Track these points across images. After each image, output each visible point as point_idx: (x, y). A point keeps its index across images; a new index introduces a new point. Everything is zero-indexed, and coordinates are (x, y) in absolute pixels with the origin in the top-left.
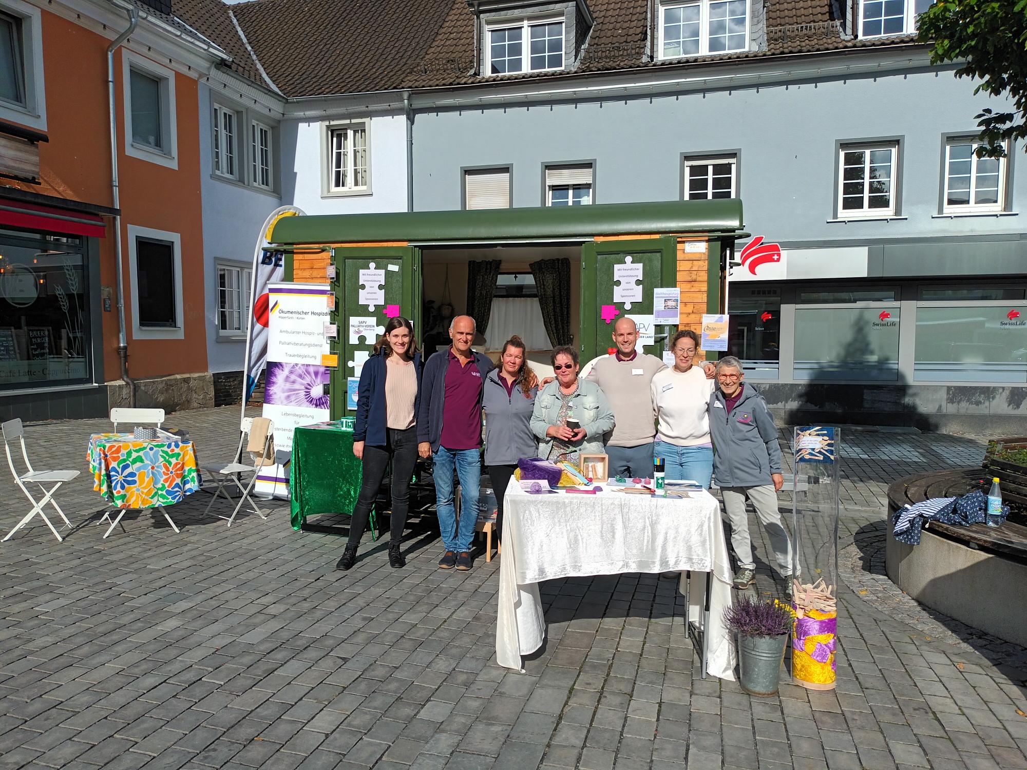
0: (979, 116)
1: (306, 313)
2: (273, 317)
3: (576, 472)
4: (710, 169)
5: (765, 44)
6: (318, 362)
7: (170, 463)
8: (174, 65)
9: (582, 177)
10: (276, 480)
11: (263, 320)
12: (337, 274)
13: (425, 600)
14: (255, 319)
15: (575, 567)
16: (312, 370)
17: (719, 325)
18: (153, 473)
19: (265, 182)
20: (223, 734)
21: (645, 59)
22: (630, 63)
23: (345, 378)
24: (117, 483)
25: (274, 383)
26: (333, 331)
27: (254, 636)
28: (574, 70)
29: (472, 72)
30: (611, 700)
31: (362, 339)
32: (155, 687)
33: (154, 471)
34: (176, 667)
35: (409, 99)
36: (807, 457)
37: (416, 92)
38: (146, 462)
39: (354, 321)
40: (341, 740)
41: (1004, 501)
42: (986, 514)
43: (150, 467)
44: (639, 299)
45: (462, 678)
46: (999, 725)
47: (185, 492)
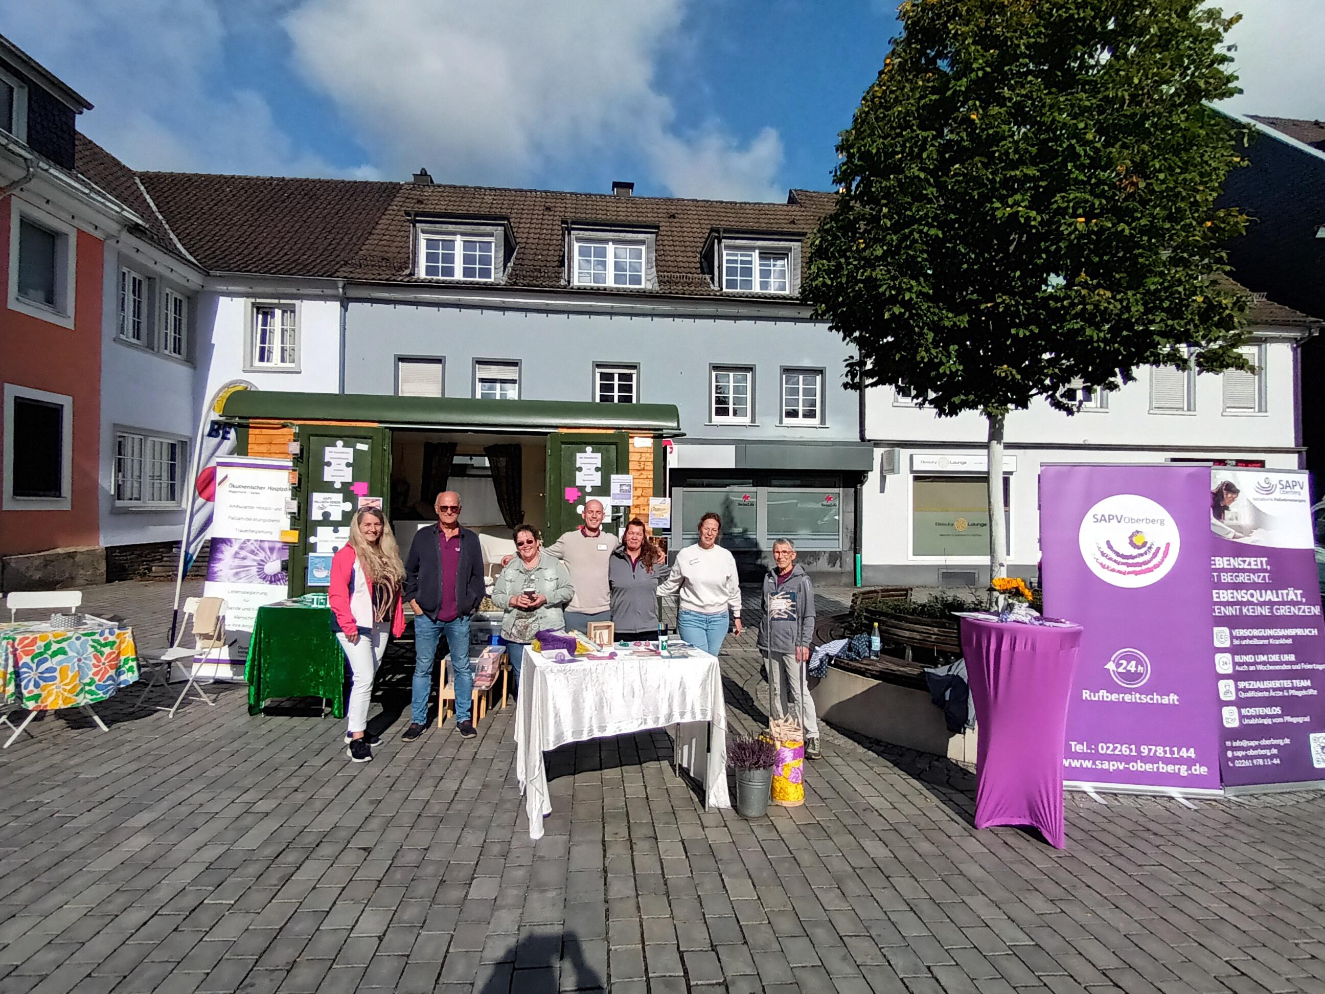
0: (846, 360)
1: (261, 488)
2: (221, 492)
3: (587, 639)
4: (616, 376)
5: (657, 284)
6: (276, 537)
7: (102, 653)
8: (76, 222)
9: (509, 373)
10: (218, 662)
11: (207, 493)
12: (302, 450)
13: (428, 774)
14: (197, 493)
15: (602, 728)
16: (266, 545)
17: (662, 507)
18: (79, 666)
19: (177, 350)
20: (256, 963)
21: (563, 282)
22: (551, 284)
23: (306, 553)
24: (29, 681)
25: (220, 560)
26: (294, 506)
27: (251, 841)
28: (503, 283)
29: (407, 272)
30: (642, 846)
31: (326, 515)
32: (145, 923)
33: (81, 663)
34: (163, 893)
35: (344, 288)
36: (776, 616)
37: (350, 283)
38: (71, 654)
39: (317, 497)
40: (397, 942)
41: (882, 641)
42: (870, 650)
43: (76, 660)
44: (598, 483)
45: (496, 849)
46: (920, 813)
47: (119, 684)
